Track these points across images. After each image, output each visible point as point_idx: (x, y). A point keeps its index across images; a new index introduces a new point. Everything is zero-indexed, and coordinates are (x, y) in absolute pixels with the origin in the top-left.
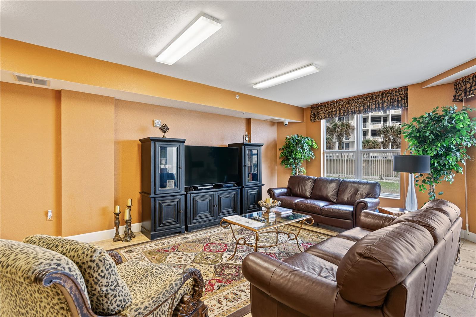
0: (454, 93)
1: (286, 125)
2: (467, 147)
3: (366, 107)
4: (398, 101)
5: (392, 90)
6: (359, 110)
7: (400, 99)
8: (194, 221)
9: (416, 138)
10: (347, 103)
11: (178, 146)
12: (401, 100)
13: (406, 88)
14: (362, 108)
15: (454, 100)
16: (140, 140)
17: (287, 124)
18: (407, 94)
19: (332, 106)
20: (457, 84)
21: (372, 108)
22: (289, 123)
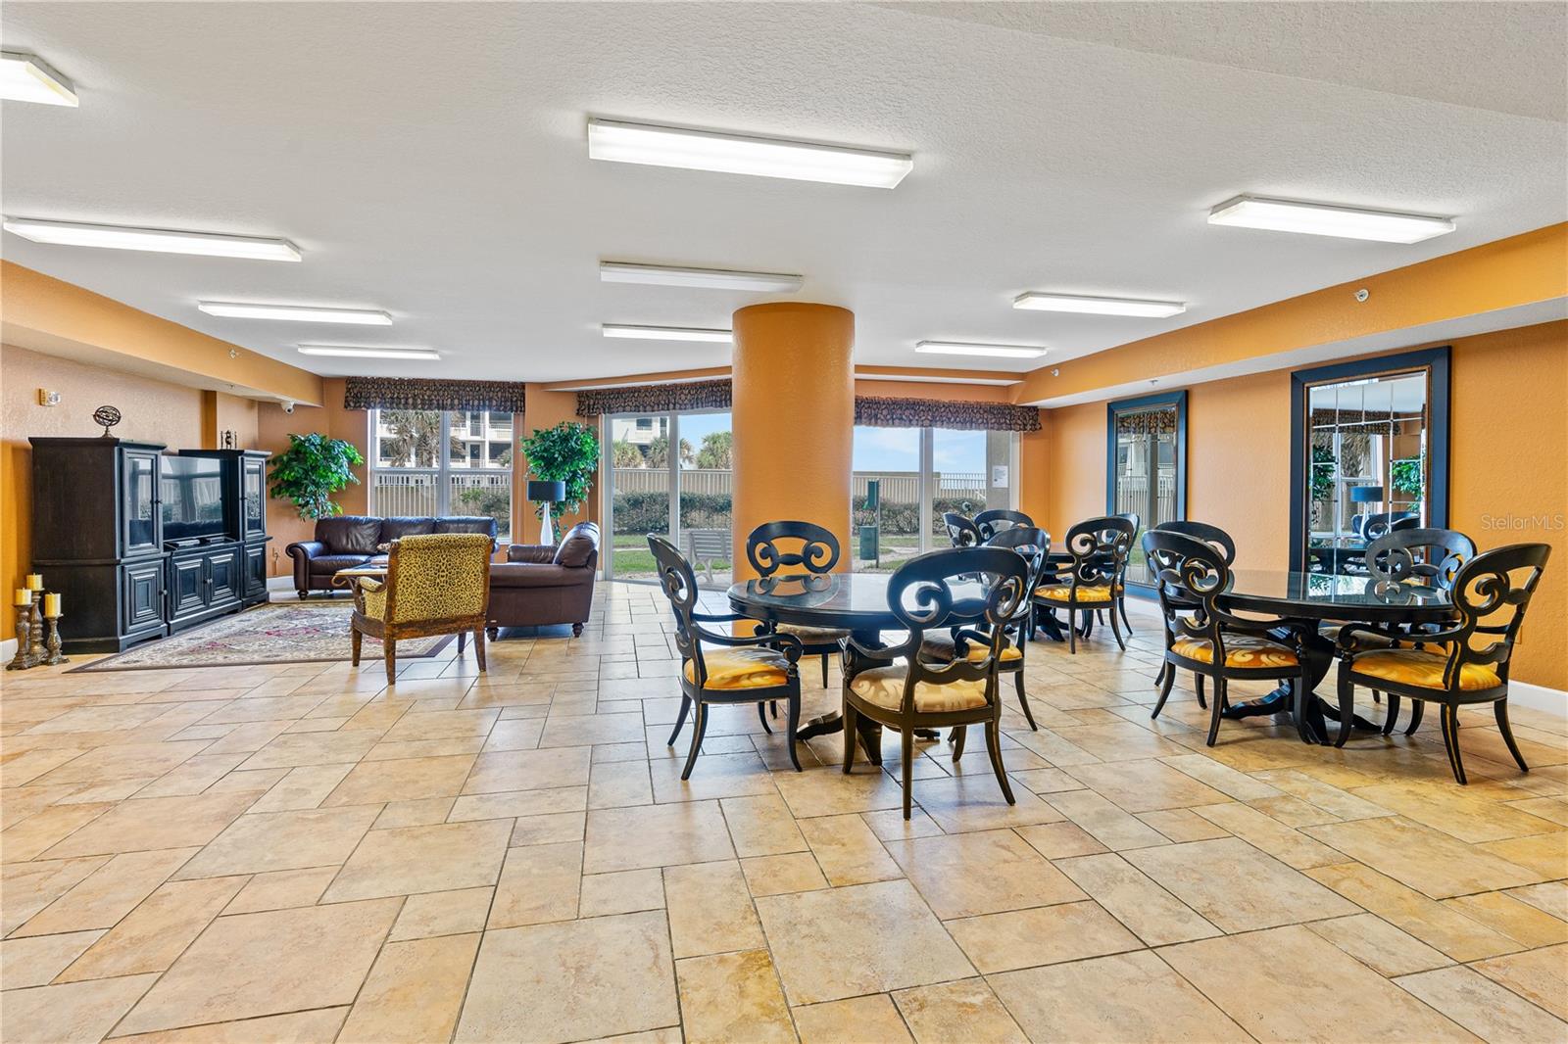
0: (578, 407)
1: (289, 411)
2: (589, 472)
3: (464, 402)
4: (512, 401)
5: (504, 383)
6: (451, 404)
7: (515, 399)
8: (177, 614)
9: (542, 458)
10: (428, 389)
11: (153, 457)
12: (516, 401)
13: (523, 385)
14: (456, 402)
15: (578, 414)
16: (30, 439)
17: (291, 407)
18: (523, 395)
19: (398, 387)
20: (580, 394)
21: (473, 405)
22: (295, 406)
